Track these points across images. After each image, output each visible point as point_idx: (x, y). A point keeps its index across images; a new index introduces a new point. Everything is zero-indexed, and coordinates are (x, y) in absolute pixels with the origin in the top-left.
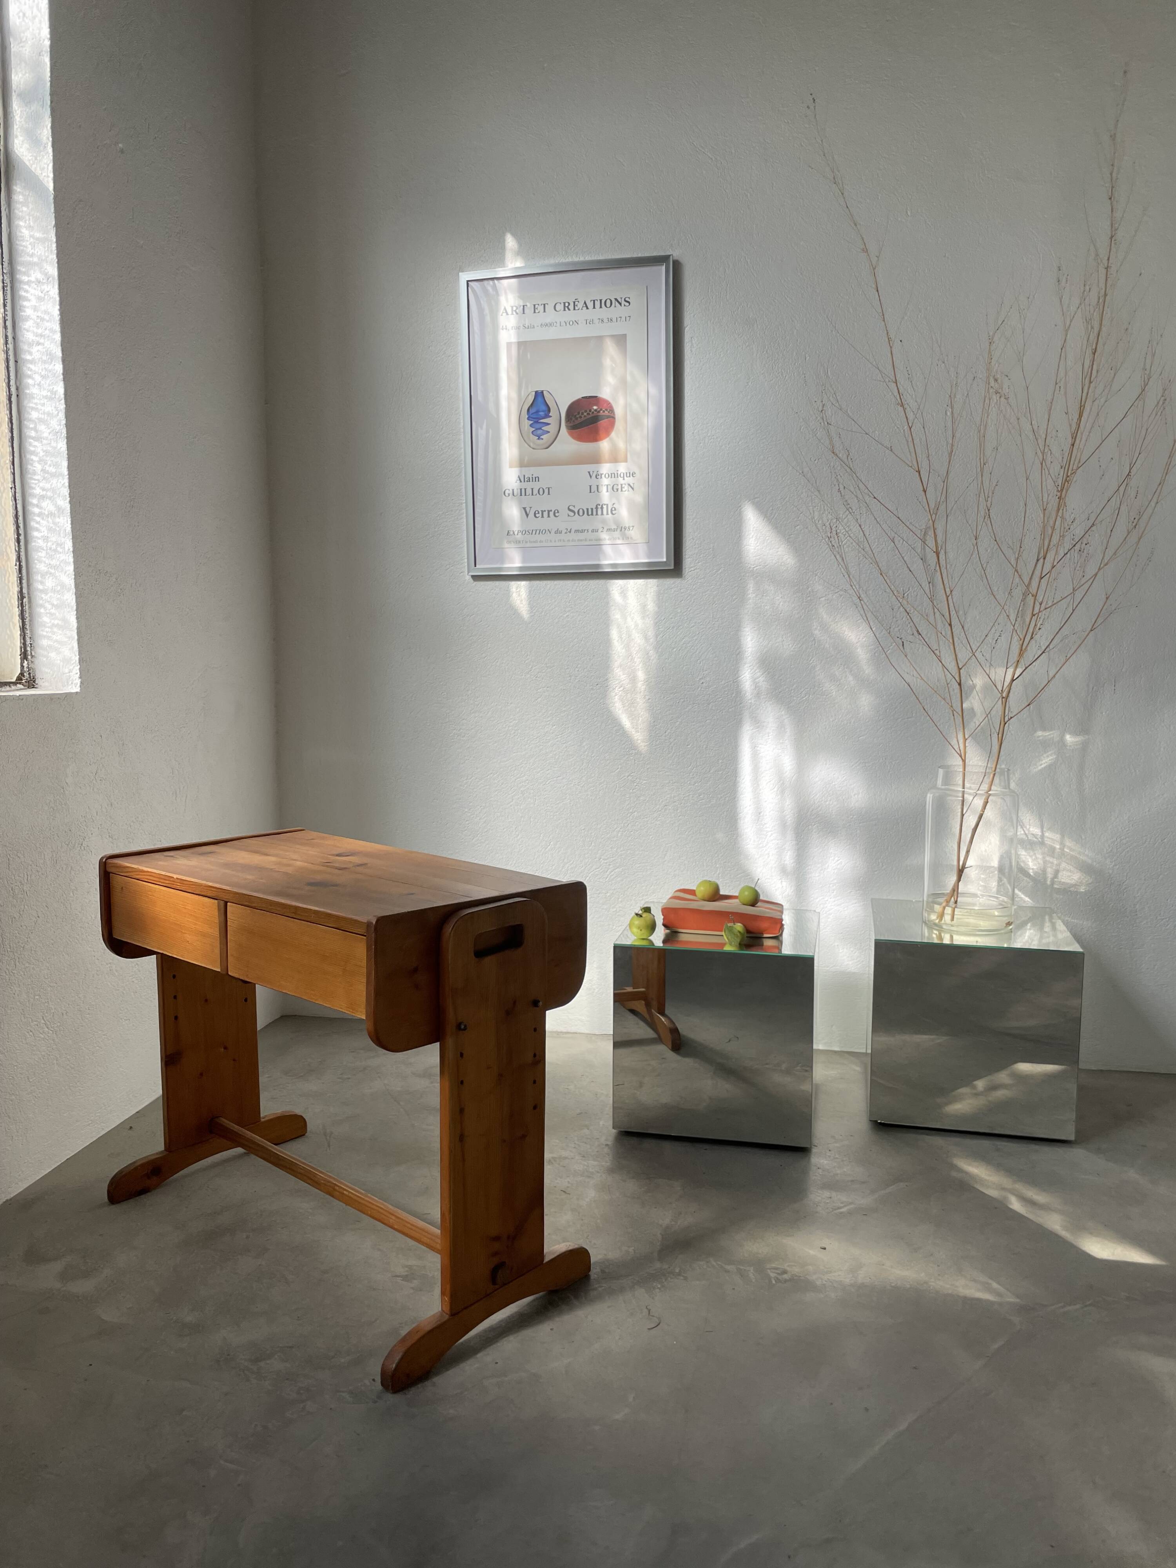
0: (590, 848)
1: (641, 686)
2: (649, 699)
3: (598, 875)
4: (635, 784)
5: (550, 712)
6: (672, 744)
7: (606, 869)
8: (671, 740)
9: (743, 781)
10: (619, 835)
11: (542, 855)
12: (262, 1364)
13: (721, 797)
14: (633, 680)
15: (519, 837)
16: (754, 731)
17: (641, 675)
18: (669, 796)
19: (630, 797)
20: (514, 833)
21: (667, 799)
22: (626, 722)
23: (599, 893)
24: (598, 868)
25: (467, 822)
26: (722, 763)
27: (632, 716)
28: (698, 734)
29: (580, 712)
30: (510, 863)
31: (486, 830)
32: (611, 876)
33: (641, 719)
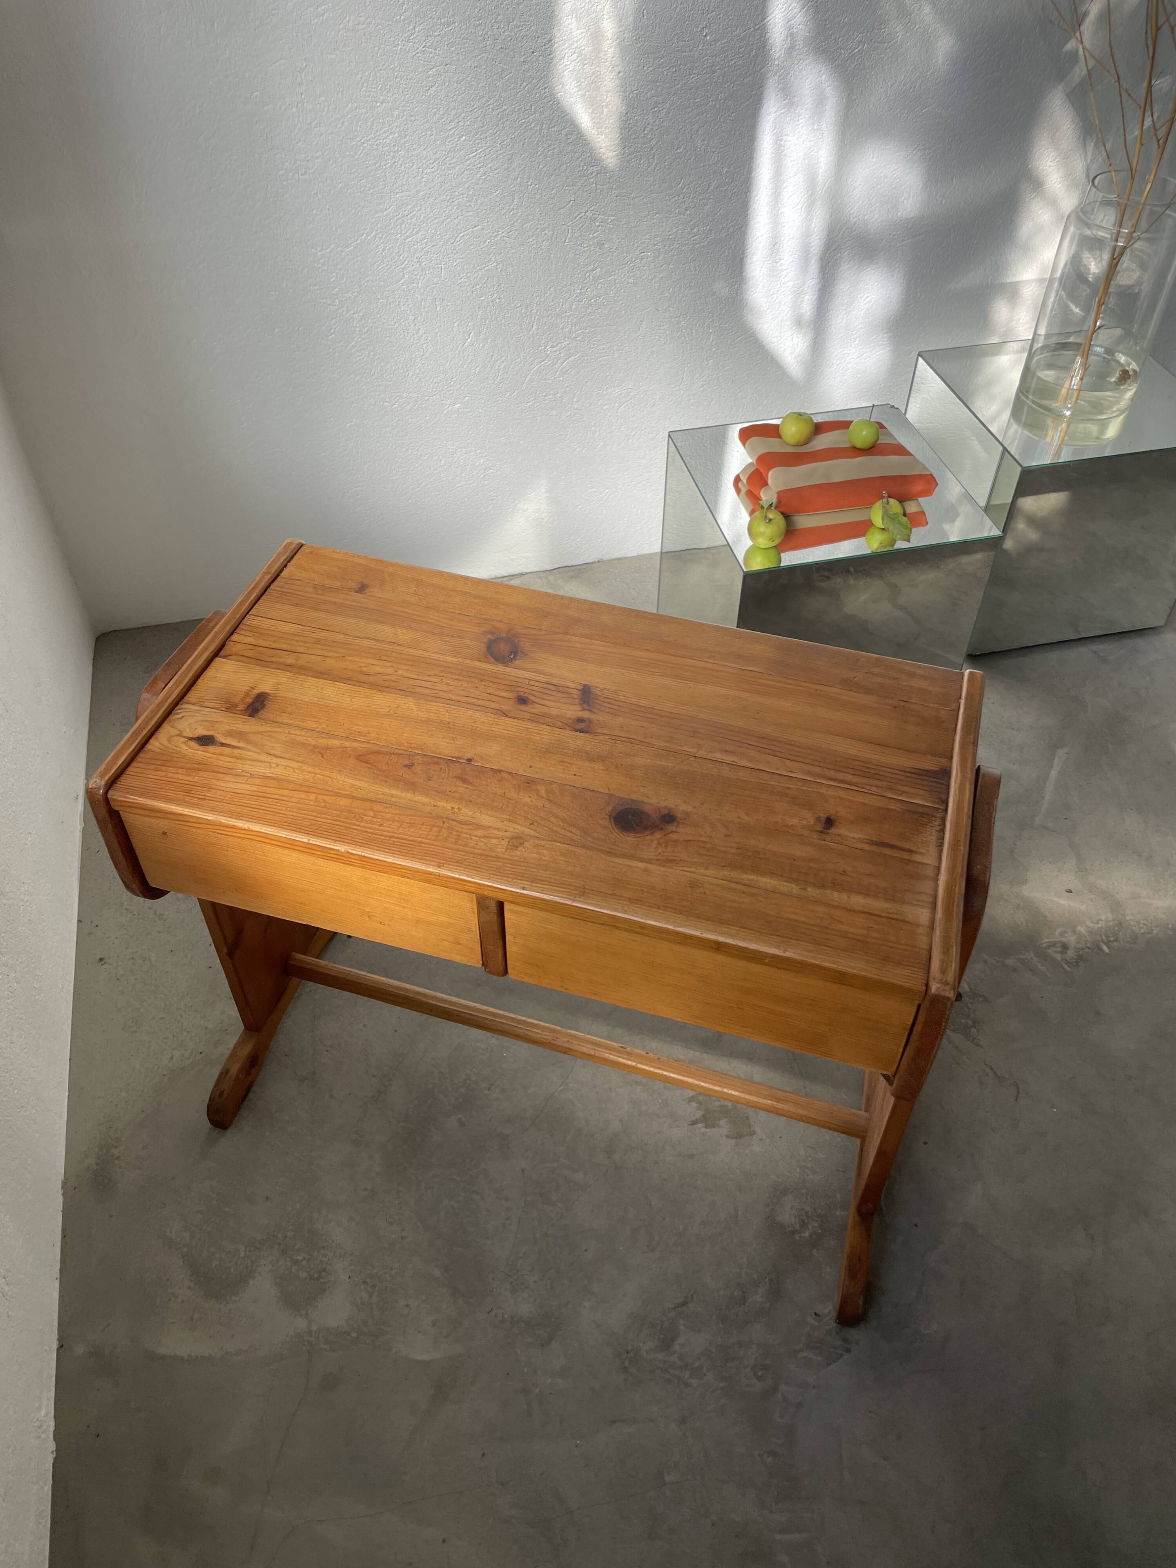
0: (531, 333)
1: (610, 49)
2: (619, 72)
3: (544, 369)
4: (597, 224)
5: (453, 112)
6: (654, 151)
7: (555, 360)
8: (654, 142)
9: (757, 198)
10: (574, 307)
11: (459, 354)
12: (676, 1347)
13: (723, 228)
14: (596, 37)
15: (420, 333)
16: (779, 113)
17: (609, 28)
18: (647, 237)
19: (589, 246)
20: (412, 327)
21: (644, 242)
22: (584, 119)
23: (546, 396)
24: (544, 361)
25: (332, 322)
26: (727, 172)
27: (594, 105)
28: (695, 127)
29: (504, 107)
30: (411, 373)
31: (366, 329)
32: (562, 369)
33: (606, 110)
